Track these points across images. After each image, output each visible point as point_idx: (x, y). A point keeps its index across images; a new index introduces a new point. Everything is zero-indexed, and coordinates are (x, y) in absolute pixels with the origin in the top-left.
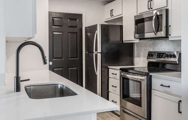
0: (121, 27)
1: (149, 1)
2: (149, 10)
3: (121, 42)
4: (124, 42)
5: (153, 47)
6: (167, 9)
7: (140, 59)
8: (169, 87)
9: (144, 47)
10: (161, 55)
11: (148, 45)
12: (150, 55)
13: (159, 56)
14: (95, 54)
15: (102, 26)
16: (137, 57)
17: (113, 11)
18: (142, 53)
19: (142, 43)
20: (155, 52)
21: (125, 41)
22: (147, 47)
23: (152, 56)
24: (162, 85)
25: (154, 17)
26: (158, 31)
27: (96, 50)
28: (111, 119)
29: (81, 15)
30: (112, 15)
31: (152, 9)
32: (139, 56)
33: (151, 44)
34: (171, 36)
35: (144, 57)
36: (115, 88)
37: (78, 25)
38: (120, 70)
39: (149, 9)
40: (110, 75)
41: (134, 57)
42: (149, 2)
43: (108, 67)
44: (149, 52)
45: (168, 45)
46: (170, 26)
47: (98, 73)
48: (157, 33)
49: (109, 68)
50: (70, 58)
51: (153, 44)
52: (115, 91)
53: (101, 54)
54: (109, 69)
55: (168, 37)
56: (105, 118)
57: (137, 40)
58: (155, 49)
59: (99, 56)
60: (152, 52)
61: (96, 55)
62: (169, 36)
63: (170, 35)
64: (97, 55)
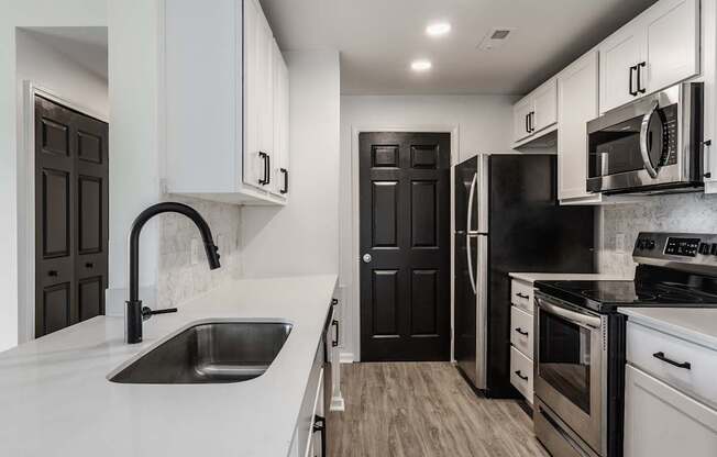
0: (554, 159)
1: (635, 68)
2: (632, 98)
3: (554, 204)
4: (561, 204)
5: (657, 218)
6: (699, 83)
7: (614, 254)
8: (687, 366)
9: (626, 217)
10: (684, 244)
11: (640, 212)
12: (645, 243)
13: (676, 248)
14: (471, 238)
15: (491, 159)
16: (605, 247)
17: (535, 116)
18: (621, 238)
19: (621, 205)
20: (661, 236)
21: (563, 200)
22: (636, 217)
23: (652, 247)
24: (660, 356)
25: (647, 118)
26: (661, 164)
27: (475, 227)
28: (507, 425)
29: (446, 136)
30: (530, 129)
31: (643, 91)
32: (611, 247)
33: (651, 210)
34: (711, 179)
35: (627, 249)
36: (523, 337)
37: (438, 160)
38: (535, 286)
39: (635, 94)
40: (515, 299)
41: (598, 249)
42: (635, 72)
43: (511, 274)
44: (640, 234)
45: (710, 211)
46: (709, 143)
47: (480, 288)
48: (657, 170)
49: (512, 278)
50: (416, 245)
51: (657, 207)
52: (523, 344)
53: (489, 238)
54: (513, 281)
55: (703, 185)
56: (492, 419)
57: (597, 197)
58: (663, 223)
59: (483, 243)
60: (651, 234)
61: (474, 242)
62: (705, 179)
63: (708, 175)
64: (476, 238)
